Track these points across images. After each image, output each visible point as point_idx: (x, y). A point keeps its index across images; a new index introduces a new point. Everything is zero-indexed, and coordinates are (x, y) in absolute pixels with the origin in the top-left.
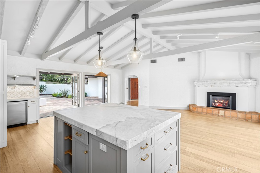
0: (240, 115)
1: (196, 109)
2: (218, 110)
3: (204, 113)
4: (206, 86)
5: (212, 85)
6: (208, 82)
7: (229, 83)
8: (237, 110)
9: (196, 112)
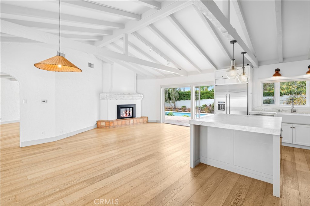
0: (138, 121)
1: (112, 124)
2: (129, 120)
3: (119, 125)
4: (117, 99)
5: (121, 98)
6: (119, 95)
7: (133, 97)
8: (136, 117)
9: (112, 126)
